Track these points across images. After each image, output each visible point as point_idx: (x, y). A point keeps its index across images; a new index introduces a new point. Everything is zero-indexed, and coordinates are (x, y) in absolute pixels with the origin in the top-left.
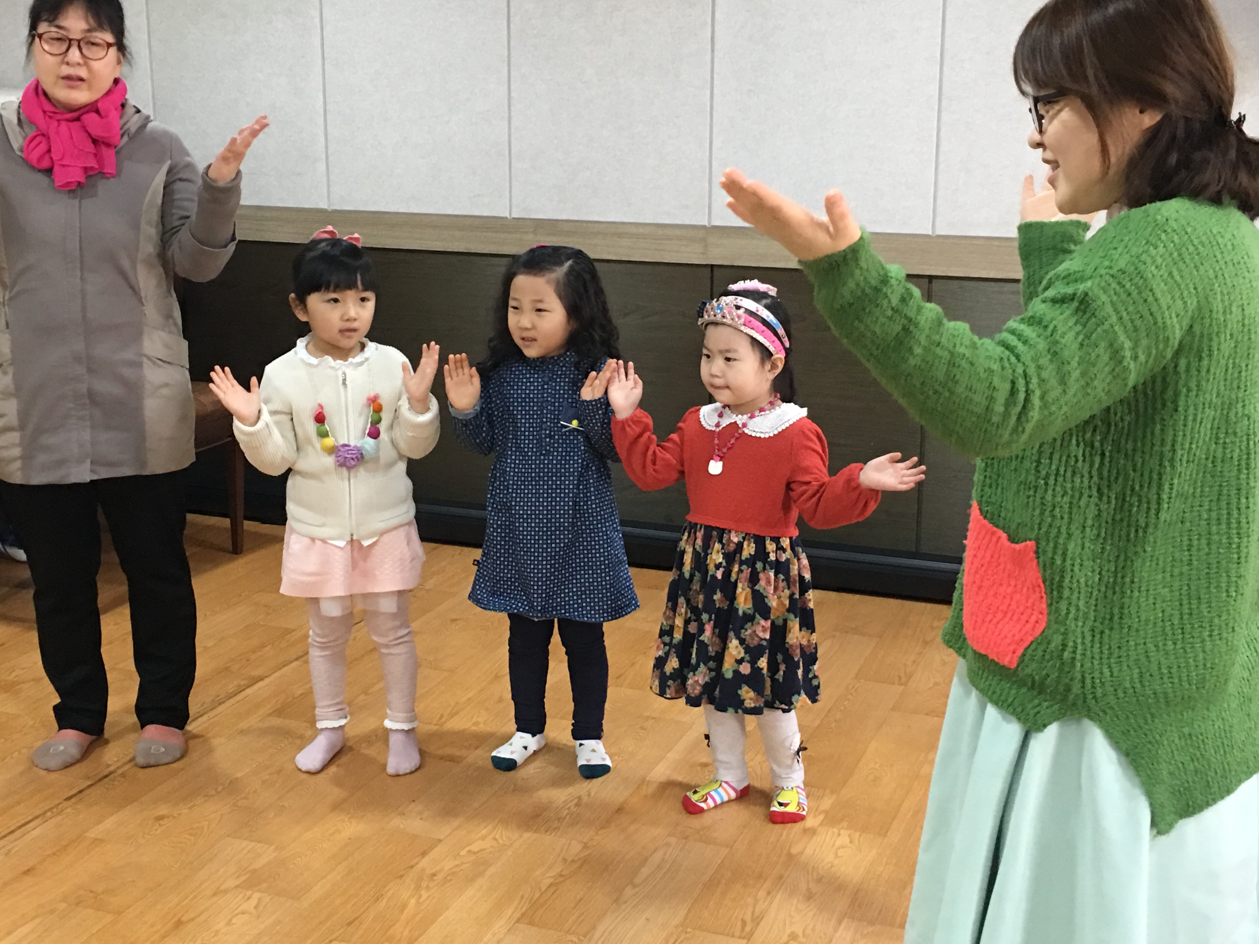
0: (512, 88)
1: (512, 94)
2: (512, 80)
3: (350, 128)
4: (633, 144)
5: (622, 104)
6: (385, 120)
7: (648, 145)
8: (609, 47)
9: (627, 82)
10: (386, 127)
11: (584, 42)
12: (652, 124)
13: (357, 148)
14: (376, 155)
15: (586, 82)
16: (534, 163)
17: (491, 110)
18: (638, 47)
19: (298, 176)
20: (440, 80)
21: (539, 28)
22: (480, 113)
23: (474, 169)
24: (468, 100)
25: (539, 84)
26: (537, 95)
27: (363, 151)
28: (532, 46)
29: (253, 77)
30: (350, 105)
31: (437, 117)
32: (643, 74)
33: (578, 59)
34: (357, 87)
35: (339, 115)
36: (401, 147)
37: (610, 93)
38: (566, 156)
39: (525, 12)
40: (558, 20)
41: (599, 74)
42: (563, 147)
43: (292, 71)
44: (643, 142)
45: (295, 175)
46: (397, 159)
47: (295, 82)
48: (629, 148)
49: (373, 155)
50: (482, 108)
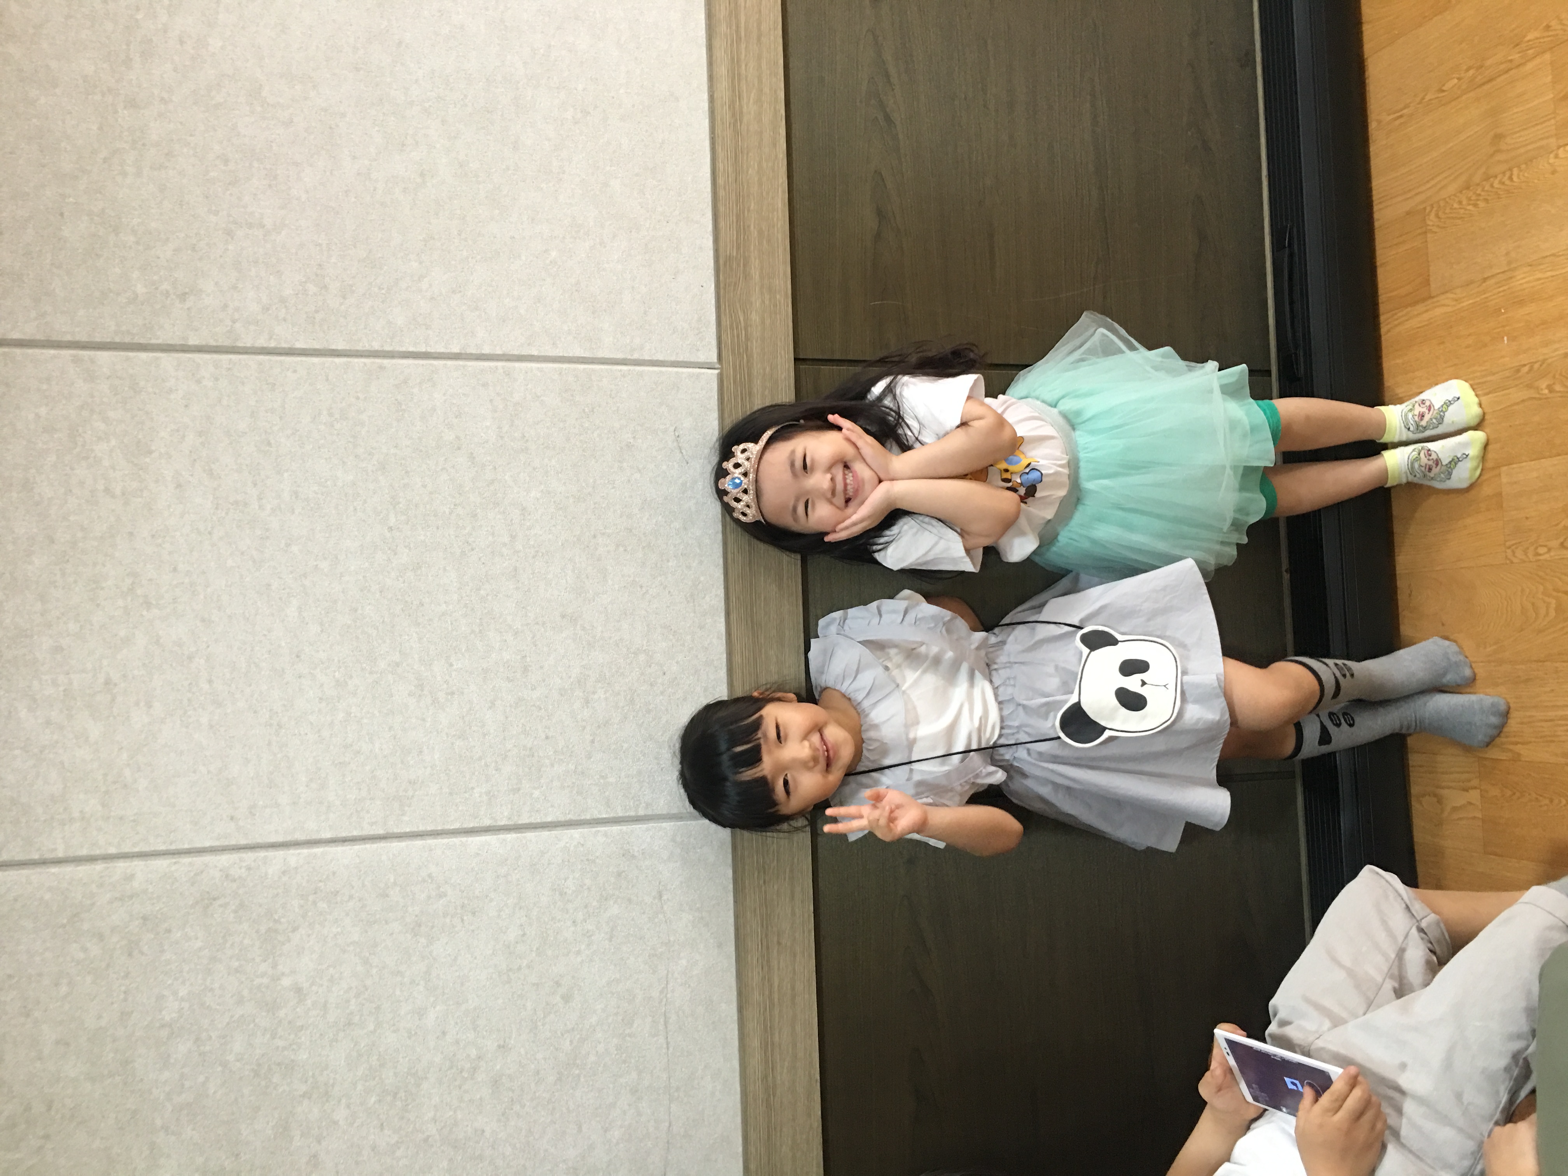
0: (441, 349)
1: (456, 349)
2: (422, 349)
3: (547, 761)
4: (549, 78)
5: (466, 96)
6: (526, 670)
7: (550, 46)
8: (343, 115)
9: (417, 81)
10: (541, 667)
11: (331, 173)
12: (504, 32)
13: (593, 742)
14: (605, 693)
15: (422, 175)
16: (601, 307)
17: (491, 401)
18: (341, 51)
19: (665, 897)
20: (428, 526)
21: (304, 280)
22: (499, 428)
23: (622, 448)
24: (472, 457)
25: (431, 285)
26: (454, 292)
27: (599, 727)
28: (344, 298)
29: (438, 1038)
30: (496, 762)
31: (513, 537)
32: (400, 43)
33: (372, 189)
34: (452, 744)
35: (519, 789)
36: (583, 628)
37: (444, 122)
38: (582, 231)
39: (268, 309)
40: (283, 233)
41: (403, 145)
42: (564, 238)
43: (420, 926)
44: (543, 55)
45: (662, 908)
46: (610, 638)
47: (445, 915)
48: (558, 88)
49: (606, 699)
50: (488, 424)
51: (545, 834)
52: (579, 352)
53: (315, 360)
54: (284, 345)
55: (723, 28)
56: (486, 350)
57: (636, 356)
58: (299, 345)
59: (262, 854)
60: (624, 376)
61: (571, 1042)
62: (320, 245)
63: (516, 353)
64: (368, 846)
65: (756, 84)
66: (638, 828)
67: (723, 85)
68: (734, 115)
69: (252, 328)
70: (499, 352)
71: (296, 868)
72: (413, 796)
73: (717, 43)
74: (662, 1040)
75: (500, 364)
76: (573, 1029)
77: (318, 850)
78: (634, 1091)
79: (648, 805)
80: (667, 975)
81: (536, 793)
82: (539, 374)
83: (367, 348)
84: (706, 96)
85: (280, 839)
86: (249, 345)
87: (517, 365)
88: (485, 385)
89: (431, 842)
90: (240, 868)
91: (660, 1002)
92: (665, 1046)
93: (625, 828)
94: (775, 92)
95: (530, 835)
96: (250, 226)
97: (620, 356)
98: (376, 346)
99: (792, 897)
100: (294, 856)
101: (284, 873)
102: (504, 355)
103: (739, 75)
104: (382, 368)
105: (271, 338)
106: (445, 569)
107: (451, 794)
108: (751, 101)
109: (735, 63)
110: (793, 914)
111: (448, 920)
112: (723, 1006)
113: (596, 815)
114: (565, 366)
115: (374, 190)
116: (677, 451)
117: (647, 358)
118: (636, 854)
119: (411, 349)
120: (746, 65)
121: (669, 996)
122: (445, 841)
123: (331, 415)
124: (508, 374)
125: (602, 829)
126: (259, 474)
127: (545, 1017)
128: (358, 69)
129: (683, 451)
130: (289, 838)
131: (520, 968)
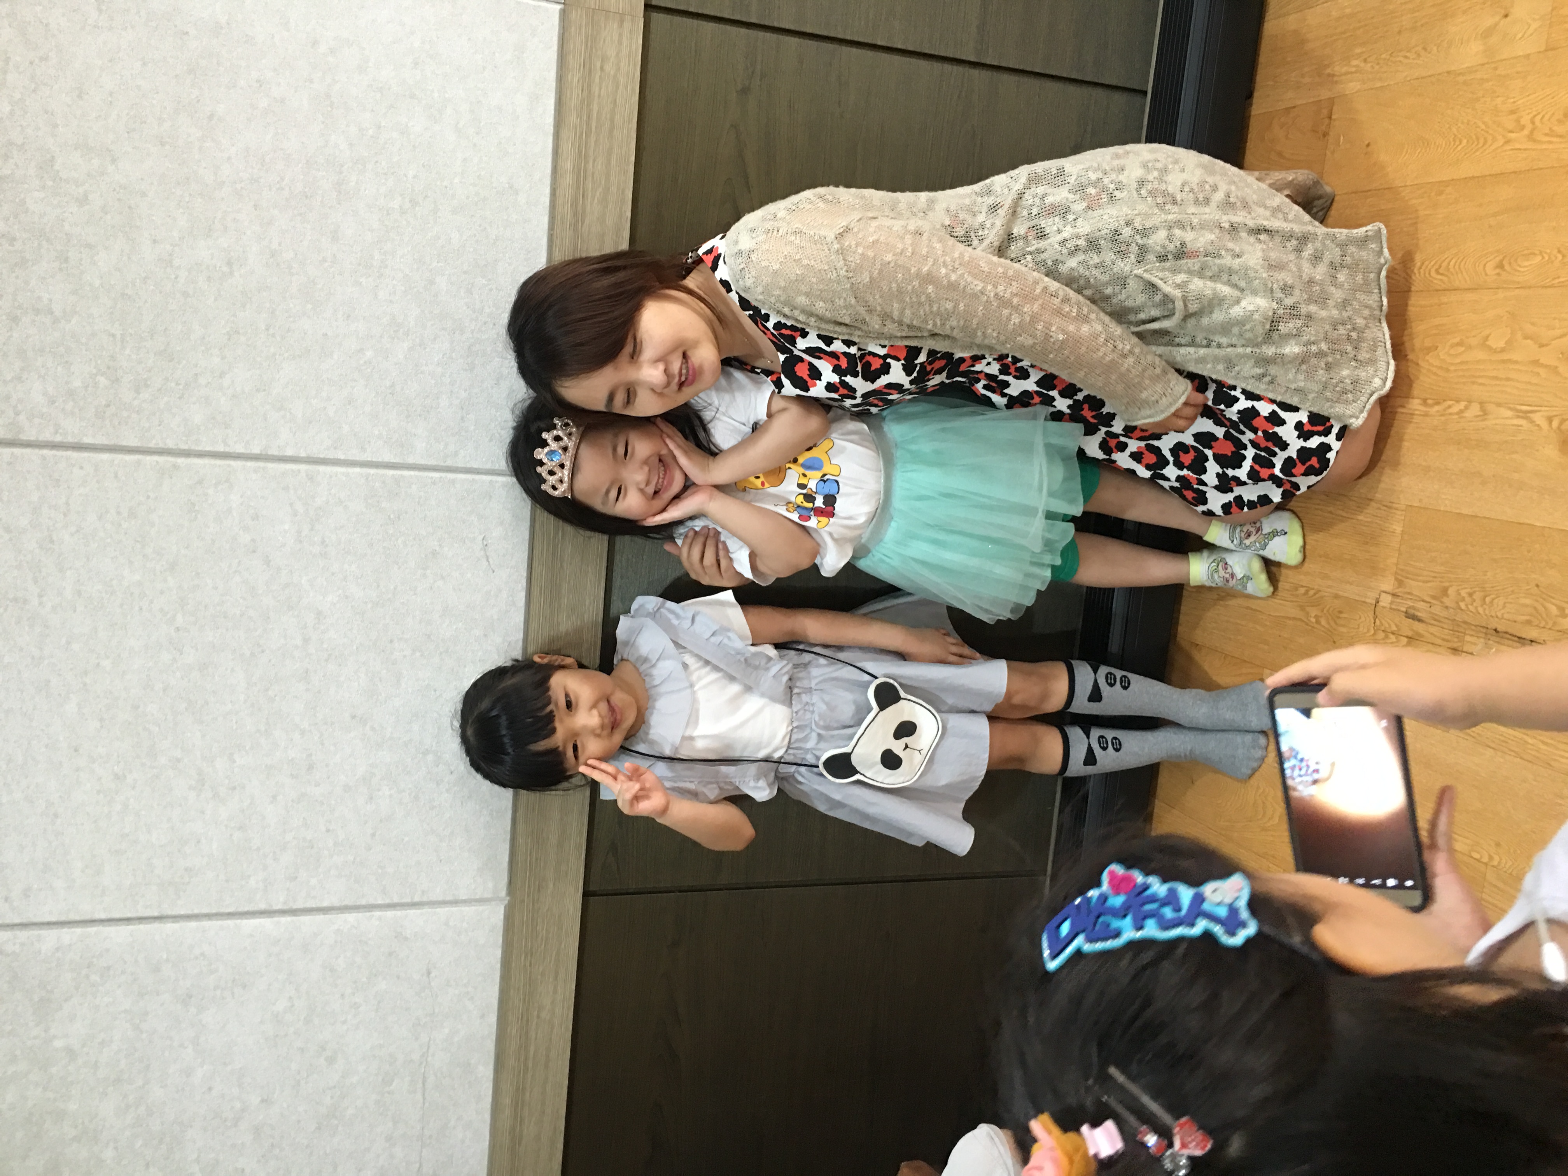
0: (240, 449)
1: (256, 450)
2: (221, 448)
3: (326, 852)
4: (377, 162)
5: (282, 179)
6: (310, 768)
7: (379, 127)
8: (144, 194)
9: (229, 158)
10: (327, 765)
11: (129, 258)
12: (329, 109)
13: (373, 835)
14: (390, 789)
15: (229, 264)
16: (415, 411)
17: (291, 505)
18: (145, 123)
19: (433, 975)
20: (218, 628)
21: (94, 371)
22: (299, 532)
23: (426, 556)
24: (267, 562)
25: (233, 382)
26: (258, 390)
27: (381, 821)
28: (138, 392)
29: (203, 1093)
30: (274, 852)
31: (306, 641)
32: (211, 117)
33: (173, 277)
34: (231, 835)
35: (296, 878)
36: (373, 729)
37: (256, 207)
38: (401, 331)
39: (53, 402)
40: (74, 321)
41: (210, 230)
42: (381, 337)
43: (191, 997)
44: (372, 137)
45: (430, 983)
46: (400, 738)
47: (216, 988)
48: (385, 174)
49: (391, 796)
50: (287, 527)
51: (320, 918)
52: (388, 457)
53: (106, 456)
54: (70, 439)
55: (572, 118)
56: (289, 452)
57: (449, 463)
58: (88, 440)
59: (34, 933)
60: (434, 483)
61: (332, 1097)
62: (113, 336)
63: (322, 456)
64: (142, 926)
65: (603, 182)
66: (412, 912)
67: (568, 180)
68: (575, 214)
69: (37, 421)
70: (303, 454)
71: (70, 945)
72: (189, 883)
73: (565, 134)
74: (419, 1096)
75: (303, 467)
76: (335, 1087)
77: (92, 930)
78: (389, 1138)
79: (423, 892)
80: (430, 1040)
81: (314, 881)
82: (344, 479)
83: (161, 445)
84: (547, 191)
85: (53, 919)
86: (32, 438)
87: (322, 468)
88: (286, 489)
89: (206, 923)
90: (14, 944)
91: (421, 1063)
92: (422, 1100)
93: (399, 913)
94: (623, 192)
95: (306, 919)
96: (37, 312)
97: (432, 462)
98: (170, 444)
99: (556, 978)
100: (67, 935)
101: (57, 949)
102: (308, 457)
103: (585, 171)
104: (175, 467)
105: (56, 432)
106: (233, 670)
107: (227, 881)
108: (596, 201)
109: (582, 156)
110: (555, 992)
111: (218, 992)
112: (481, 1068)
113: (372, 901)
114: (373, 471)
115: (176, 278)
116: (485, 560)
117: (461, 464)
118: (408, 936)
119: (208, 448)
120: (594, 161)
121: (429, 1059)
122: (219, 923)
123: (119, 513)
124: (311, 478)
125: (377, 913)
126: (40, 572)
127: (308, 1076)
128: (163, 144)
129: (490, 560)
130: (63, 918)
131: (286, 1035)
